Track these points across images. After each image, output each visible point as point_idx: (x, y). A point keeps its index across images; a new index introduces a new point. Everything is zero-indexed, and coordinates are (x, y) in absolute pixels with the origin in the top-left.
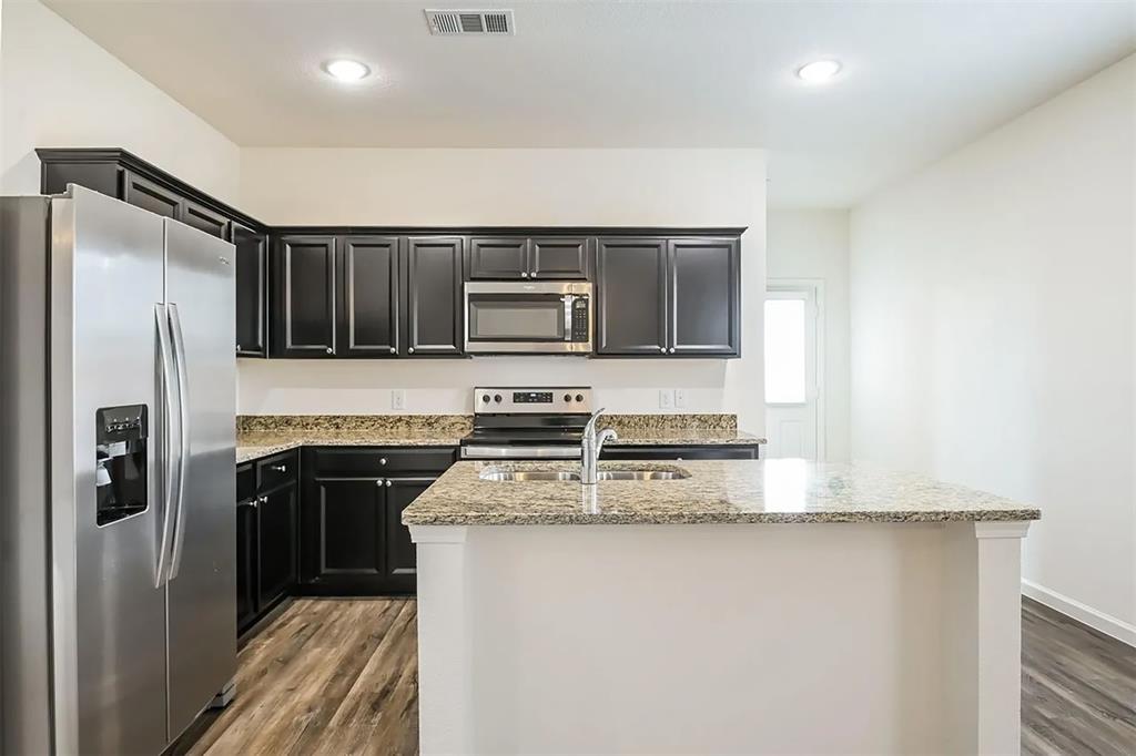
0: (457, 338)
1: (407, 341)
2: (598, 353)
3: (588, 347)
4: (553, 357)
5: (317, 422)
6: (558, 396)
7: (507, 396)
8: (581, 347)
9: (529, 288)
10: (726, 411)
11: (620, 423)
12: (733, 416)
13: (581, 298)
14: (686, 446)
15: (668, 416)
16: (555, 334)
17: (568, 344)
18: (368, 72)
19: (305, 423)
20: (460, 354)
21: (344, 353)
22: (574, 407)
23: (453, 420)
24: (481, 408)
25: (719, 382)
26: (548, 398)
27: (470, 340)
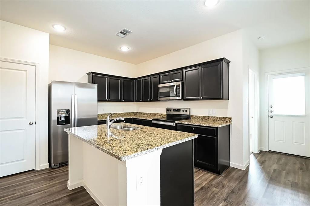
1: (151, 98)
3: (180, 98)
4: (174, 101)
6: (181, 110)
7: (172, 109)
9: (168, 85)
10: (228, 116)
11: (197, 118)
12: (230, 118)
13: (178, 86)
14: (195, 125)
15: (210, 117)
17: (176, 97)
18: (129, 49)
20: (158, 100)
22: (186, 113)
23: (164, 115)
25: (226, 107)
27: (159, 97)
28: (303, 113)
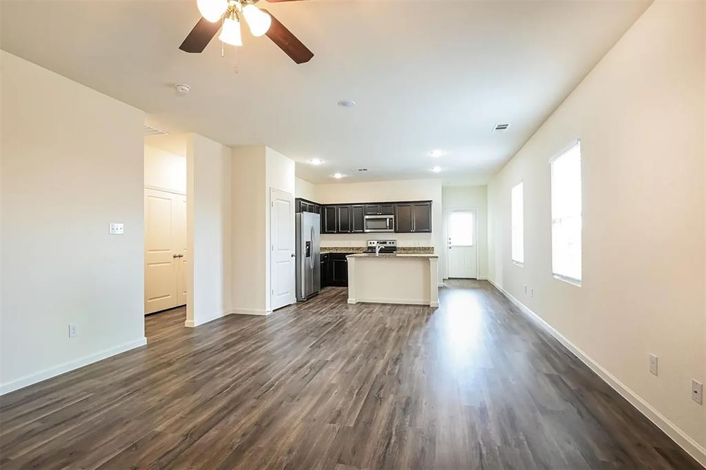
0: (363, 229)
1: (352, 230)
2: (396, 232)
3: (393, 230)
4: (386, 233)
5: (332, 249)
6: (388, 242)
7: (376, 242)
8: (391, 230)
9: (379, 217)
10: (431, 246)
13: (392, 219)
15: (416, 247)
16: (385, 227)
17: (389, 230)
19: (329, 249)
20: (363, 232)
21: (338, 233)
22: (392, 245)
24: (370, 245)
25: (430, 238)
26: (385, 243)
27: (366, 229)
28: (471, 244)
